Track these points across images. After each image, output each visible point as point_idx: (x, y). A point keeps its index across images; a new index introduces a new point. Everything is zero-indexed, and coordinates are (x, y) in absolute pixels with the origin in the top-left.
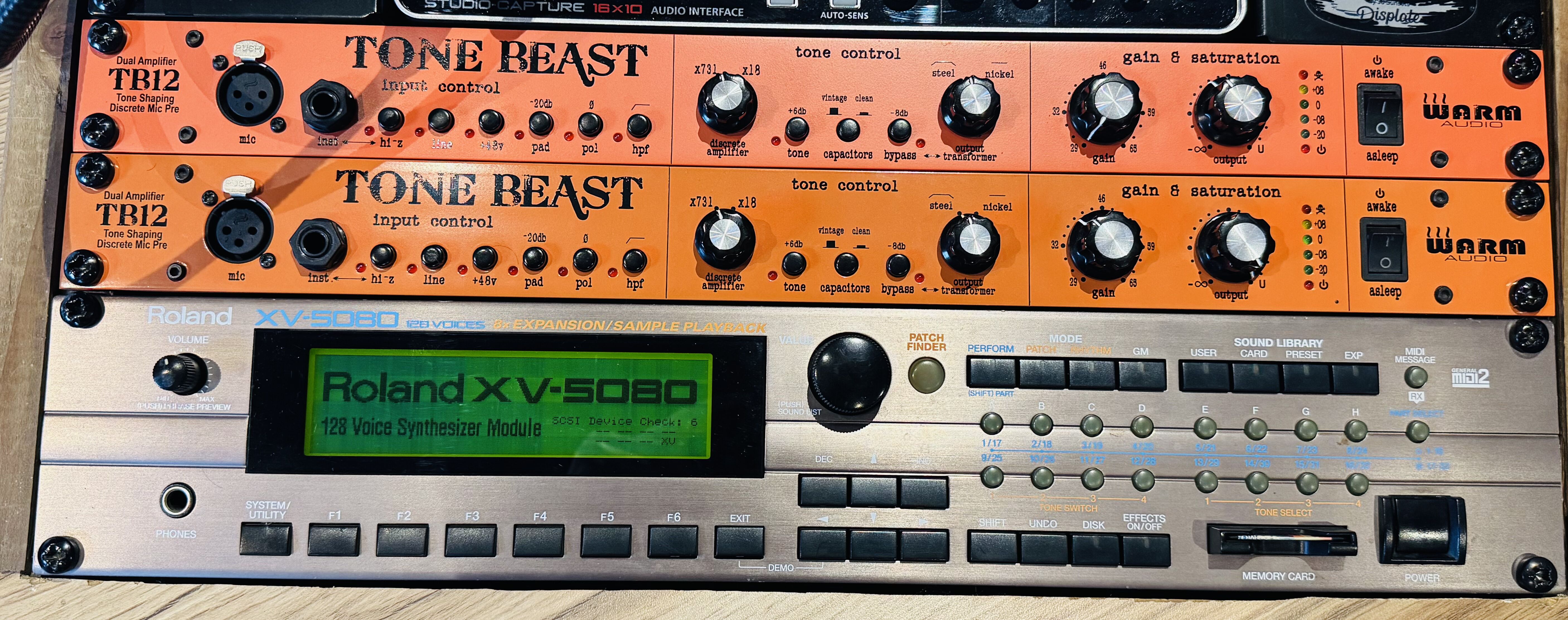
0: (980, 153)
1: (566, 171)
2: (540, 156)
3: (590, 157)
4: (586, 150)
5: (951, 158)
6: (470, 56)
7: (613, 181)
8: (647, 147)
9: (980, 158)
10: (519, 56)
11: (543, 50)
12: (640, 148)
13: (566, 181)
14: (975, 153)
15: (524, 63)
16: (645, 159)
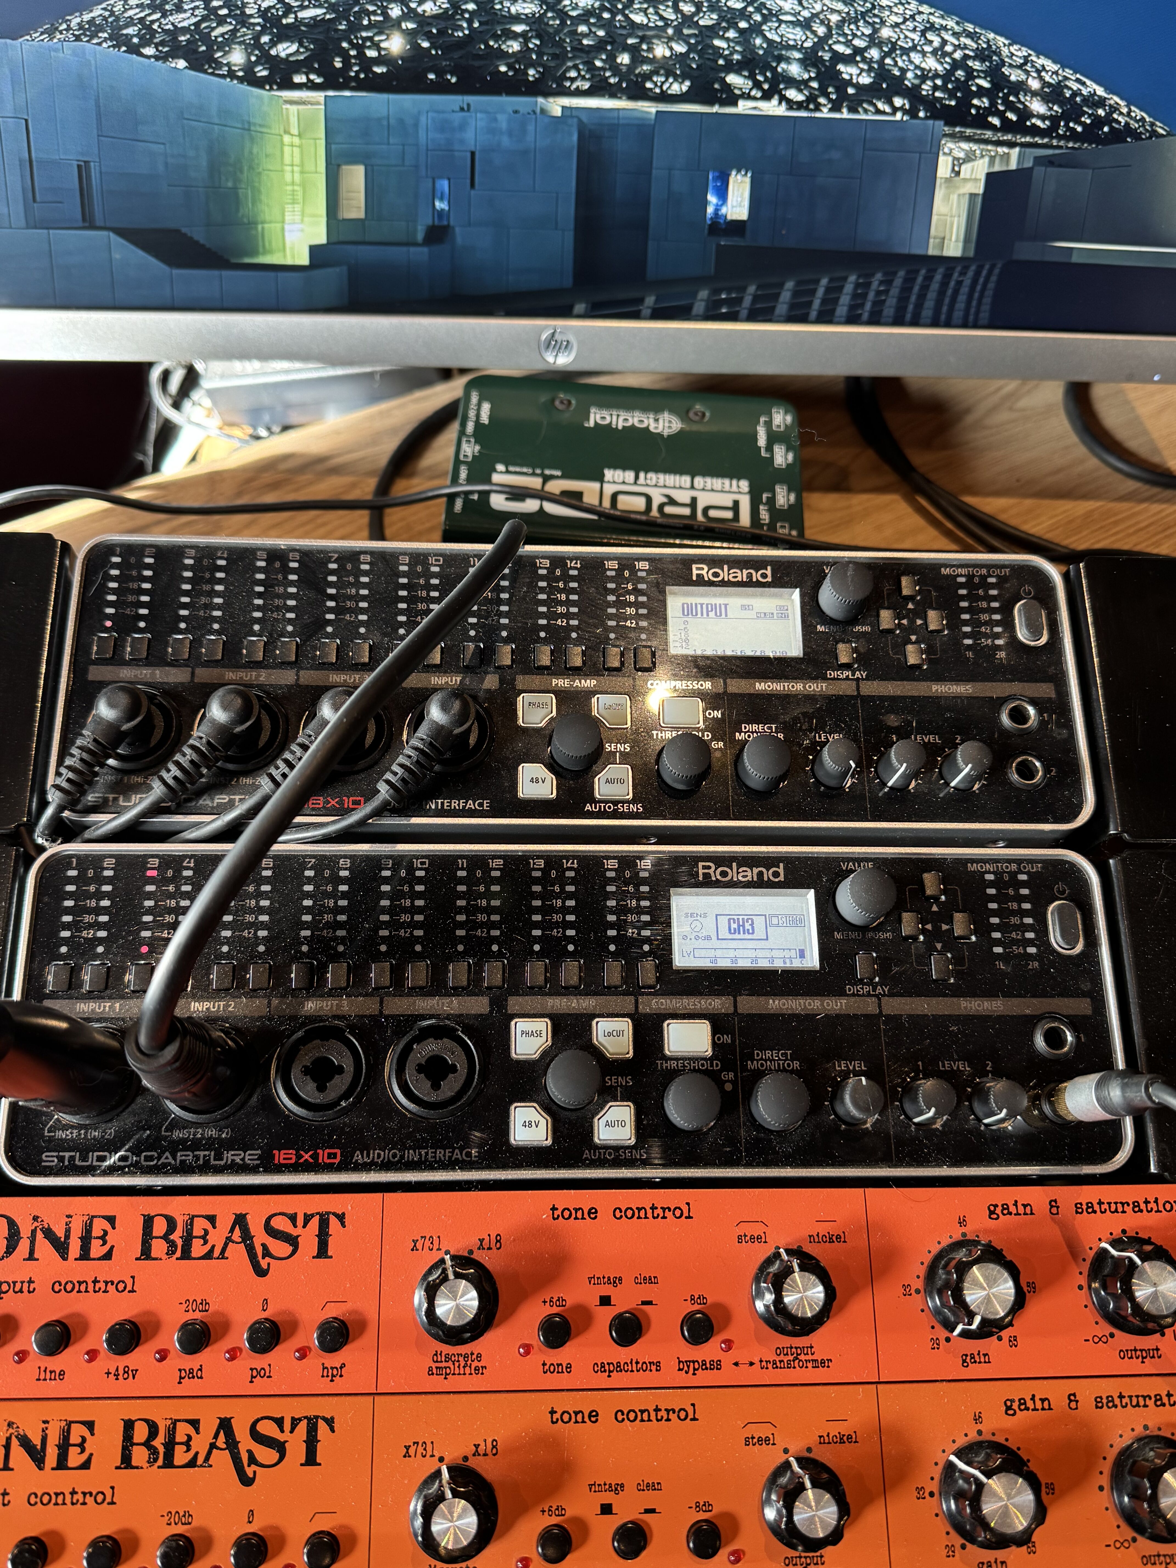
0: (810, 1357)
1: (225, 1409)
2: (190, 1387)
3: (261, 1386)
4: (256, 1374)
5: (770, 1366)
6: (98, 1238)
7: (292, 1423)
8: (343, 1366)
9: (810, 1365)
10: (165, 1237)
11: (200, 1226)
12: (332, 1368)
13: (225, 1425)
14: (802, 1357)
15: (172, 1245)
16: (340, 1385)
